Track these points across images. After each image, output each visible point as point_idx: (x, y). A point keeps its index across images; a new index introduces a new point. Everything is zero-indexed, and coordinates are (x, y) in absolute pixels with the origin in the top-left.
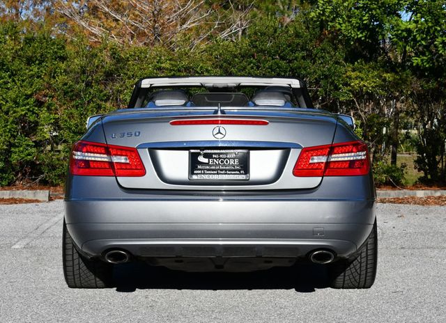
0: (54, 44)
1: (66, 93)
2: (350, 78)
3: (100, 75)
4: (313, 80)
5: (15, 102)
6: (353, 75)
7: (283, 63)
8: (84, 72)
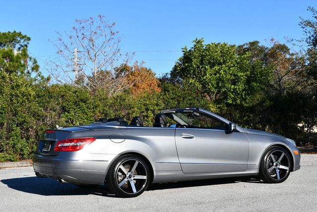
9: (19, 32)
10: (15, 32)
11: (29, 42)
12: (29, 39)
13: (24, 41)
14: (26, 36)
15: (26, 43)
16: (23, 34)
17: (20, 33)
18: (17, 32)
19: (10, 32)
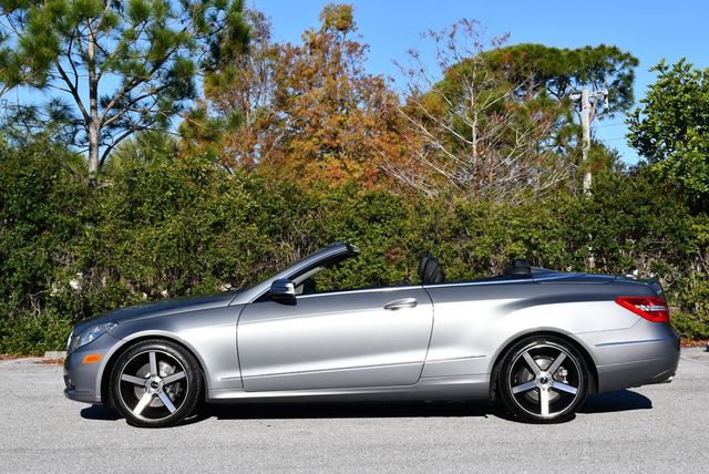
0: (392, 202)
1: (417, 251)
2: (697, 231)
3: (447, 233)
4: (659, 234)
5: (367, 260)
6: (699, 227)
7: (630, 218)
8: (432, 230)
9: (612, 46)
10: (602, 47)
11: (635, 69)
12: (635, 62)
13: (623, 68)
14: (628, 55)
15: (626, 72)
16: (624, 51)
17: (615, 48)
18: (607, 46)
19: (588, 48)
